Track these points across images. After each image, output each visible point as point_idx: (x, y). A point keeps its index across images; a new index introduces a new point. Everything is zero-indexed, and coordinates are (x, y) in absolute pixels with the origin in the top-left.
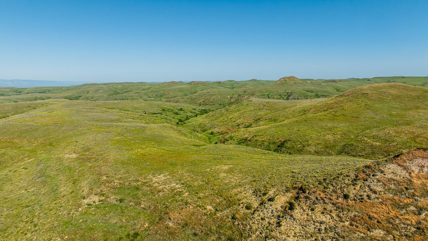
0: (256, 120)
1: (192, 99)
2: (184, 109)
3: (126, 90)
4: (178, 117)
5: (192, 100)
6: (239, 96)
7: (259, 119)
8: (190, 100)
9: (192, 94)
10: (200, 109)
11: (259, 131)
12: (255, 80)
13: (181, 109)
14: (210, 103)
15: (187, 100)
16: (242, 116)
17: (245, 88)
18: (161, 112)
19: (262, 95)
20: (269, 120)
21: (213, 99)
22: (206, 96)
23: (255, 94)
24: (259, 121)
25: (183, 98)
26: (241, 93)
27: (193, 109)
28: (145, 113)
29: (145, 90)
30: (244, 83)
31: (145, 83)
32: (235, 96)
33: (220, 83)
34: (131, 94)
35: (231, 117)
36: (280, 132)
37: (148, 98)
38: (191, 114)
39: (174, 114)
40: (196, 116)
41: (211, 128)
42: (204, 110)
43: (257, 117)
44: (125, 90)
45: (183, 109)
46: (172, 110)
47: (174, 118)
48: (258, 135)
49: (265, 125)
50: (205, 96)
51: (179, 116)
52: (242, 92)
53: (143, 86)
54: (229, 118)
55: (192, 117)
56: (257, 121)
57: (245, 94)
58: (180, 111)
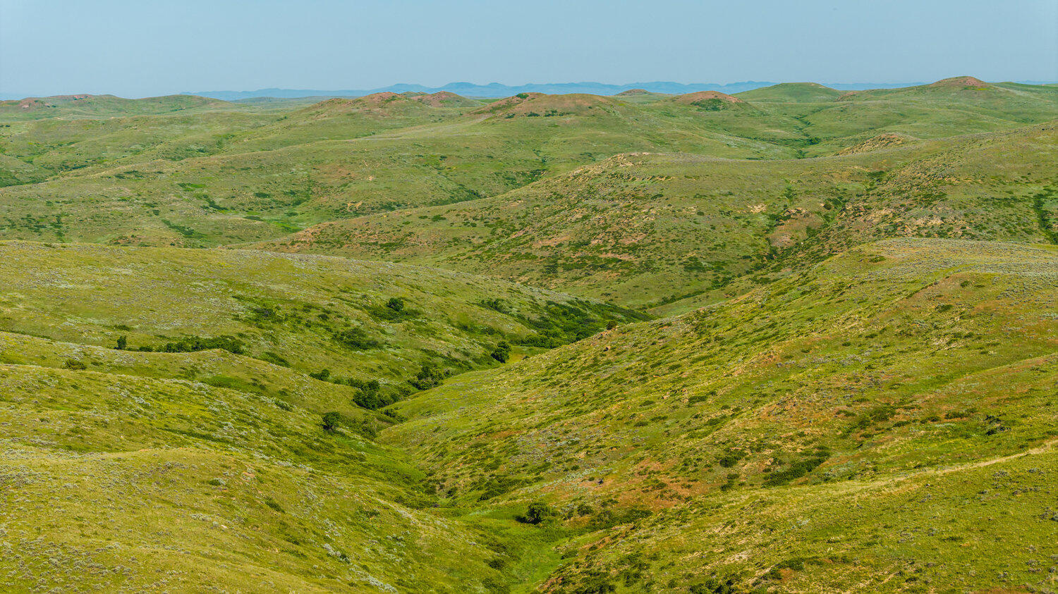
0: (863, 424)
1: (500, 226)
2: (413, 307)
3: (64, 157)
4: (360, 366)
5: (499, 230)
6: (836, 202)
7: (881, 415)
8: (488, 231)
9: (511, 182)
10: (535, 306)
11: (836, 527)
12: (966, 86)
13: (395, 305)
14: (625, 257)
15: (464, 233)
16: (776, 384)
17: (879, 150)
18: (242, 328)
19: (997, 202)
20: (954, 423)
21: (649, 229)
22: (601, 204)
23: (942, 197)
24: (880, 425)
25: (437, 218)
26: (853, 187)
27: (482, 304)
28: (121, 344)
29: (188, 153)
30: (886, 106)
31: (204, 102)
32: (803, 205)
33: (714, 103)
34: (91, 184)
35: (704, 385)
36: (973, 541)
37: (200, 215)
38: (465, 341)
39: (337, 347)
40: (499, 356)
41: (546, 466)
42: (567, 312)
43: (876, 399)
44: (54, 157)
45: (407, 306)
46: (324, 317)
47: (322, 376)
48: (815, 561)
49: (912, 464)
50: (591, 202)
51: (371, 359)
52: (854, 177)
53: (177, 129)
54: (687, 395)
55: (462, 364)
56: (868, 430)
57: (880, 188)
58: (384, 324)
